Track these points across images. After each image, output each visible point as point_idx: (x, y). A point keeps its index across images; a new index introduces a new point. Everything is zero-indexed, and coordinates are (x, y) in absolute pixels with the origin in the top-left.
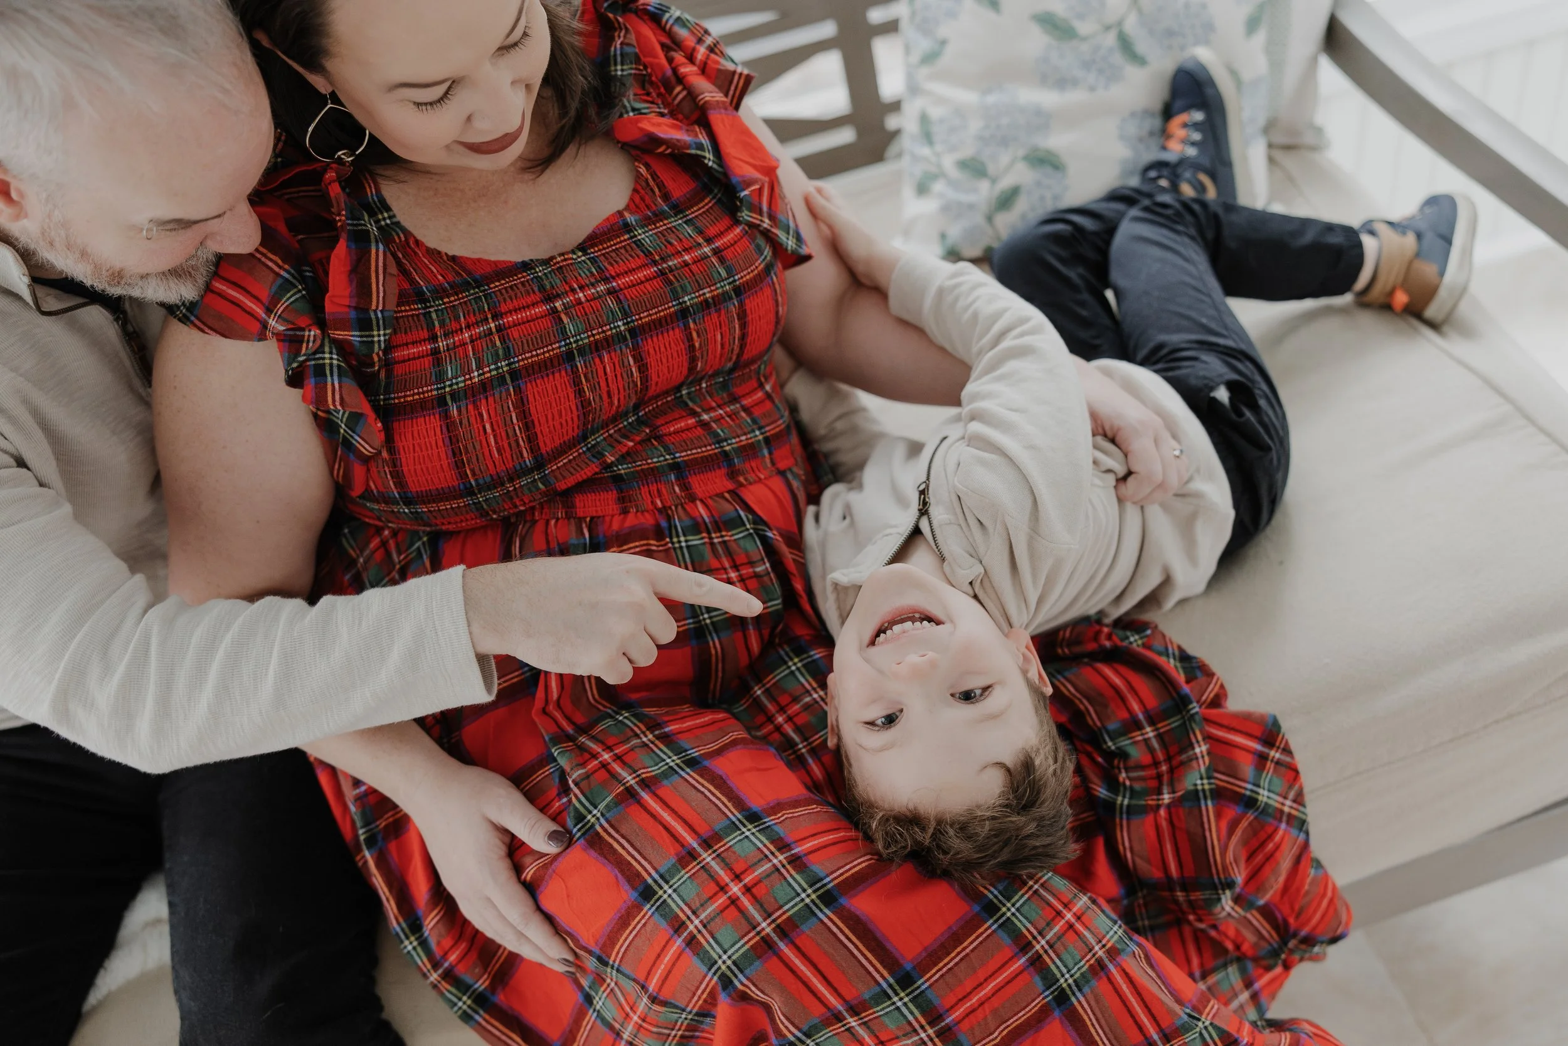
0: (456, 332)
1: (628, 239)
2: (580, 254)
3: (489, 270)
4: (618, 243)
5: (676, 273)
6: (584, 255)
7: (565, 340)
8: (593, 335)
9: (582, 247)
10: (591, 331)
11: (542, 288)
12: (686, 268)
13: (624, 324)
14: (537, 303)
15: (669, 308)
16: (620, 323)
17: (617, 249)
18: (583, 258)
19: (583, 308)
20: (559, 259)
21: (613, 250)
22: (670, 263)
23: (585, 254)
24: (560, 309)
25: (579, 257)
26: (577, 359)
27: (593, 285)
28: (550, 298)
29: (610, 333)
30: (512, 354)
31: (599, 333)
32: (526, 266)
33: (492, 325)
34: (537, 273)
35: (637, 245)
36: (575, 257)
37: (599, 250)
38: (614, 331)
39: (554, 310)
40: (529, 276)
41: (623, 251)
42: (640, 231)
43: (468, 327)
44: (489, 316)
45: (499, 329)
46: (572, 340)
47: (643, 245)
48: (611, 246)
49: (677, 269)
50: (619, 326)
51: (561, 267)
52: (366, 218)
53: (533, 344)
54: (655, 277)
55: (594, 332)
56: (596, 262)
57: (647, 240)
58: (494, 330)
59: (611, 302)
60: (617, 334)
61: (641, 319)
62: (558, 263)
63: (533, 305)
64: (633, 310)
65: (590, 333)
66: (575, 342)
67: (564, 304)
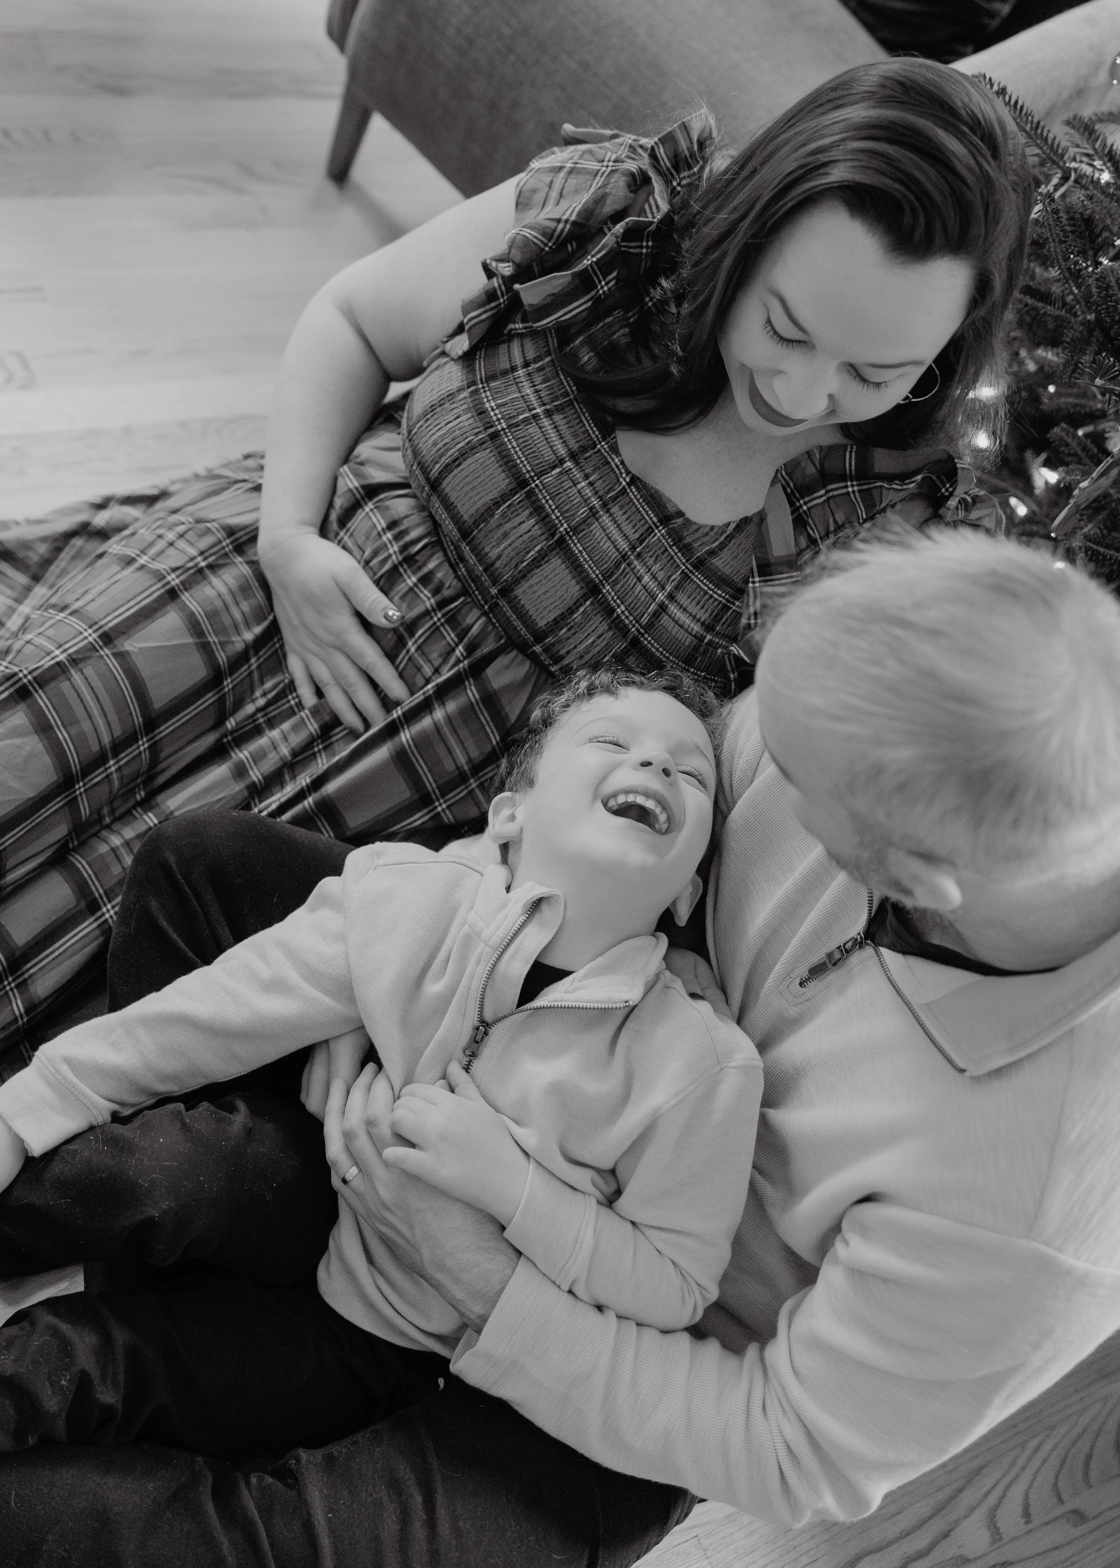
0: (532, 382)
1: (653, 522)
2: (628, 480)
4: (646, 512)
5: (628, 569)
6: (627, 483)
7: (536, 475)
8: (547, 501)
10: (551, 498)
12: (635, 580)
13: (565, 529)
14: (567, 446)
15: (594, 572)
16: (565, 525)
17: (640, 512)
18: (624, 483)
19: (570, 487)
20: (616, 460)
21: (638, 509)
22: (636, 563)
23: (629, 484)
24: (565, 466)
25: (624, 479)
26: (523, 492)
27: (596, 493)
29: (554, 517)
30: (513, 430)
31: (550, 506)
33: (538, 410)
34: (600, 443)
35: (647, 530)
36: (624, 475)
37: (635, 496)
38: (557, 521)
41: (639, 517)
42: (663, 531)
44: (548, 407)
45: (535, 417)
46: (537, 482)
47: (649, 535)
48: (643, 507)
49: (632, 570)
50: (562, 525)
51: (608, 463)
53: (525, 446)
54: (618, 550)
55: (550, 502)
56: (623, 494)
57: (656, 538)
58: (534, 412)
59: (583, 511)
60: (555, 525)
61: (575, 545)
62: (613, 460)
63: (564, 442)
64: (581, 535)
65: (548, 498)
66: (536, 485)
67: (570, 469)
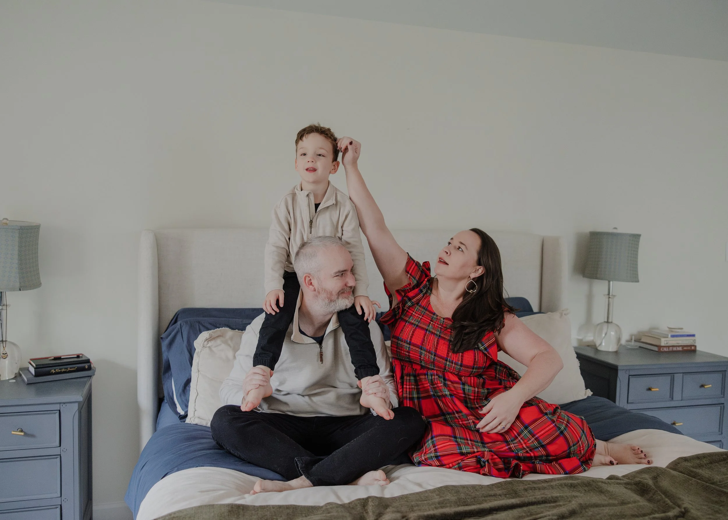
3: (432, 311)
9: (444, 319)
11: (432, 319)
28: (432, 321)
32: (434, 314)
39: (430, 323)
40: (432, 316)
43: (418, 314)
52: (425, 289)
